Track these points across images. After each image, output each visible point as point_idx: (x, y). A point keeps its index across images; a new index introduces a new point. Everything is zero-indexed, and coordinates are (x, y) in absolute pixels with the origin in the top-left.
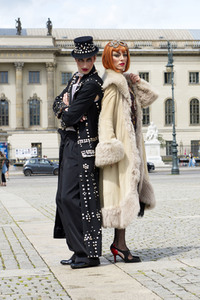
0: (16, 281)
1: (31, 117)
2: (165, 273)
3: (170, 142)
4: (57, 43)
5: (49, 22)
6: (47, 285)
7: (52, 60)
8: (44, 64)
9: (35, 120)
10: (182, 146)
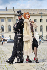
0: (4, 66)
1: (9, 30)
2: (39, 65)
3: (41, 36)
4: (15, 12)
5: (13, 8)
6: (12, 67)
7: (14, 17)
8: (12, 17)
9: (10, 30)
10: (44, 37)
